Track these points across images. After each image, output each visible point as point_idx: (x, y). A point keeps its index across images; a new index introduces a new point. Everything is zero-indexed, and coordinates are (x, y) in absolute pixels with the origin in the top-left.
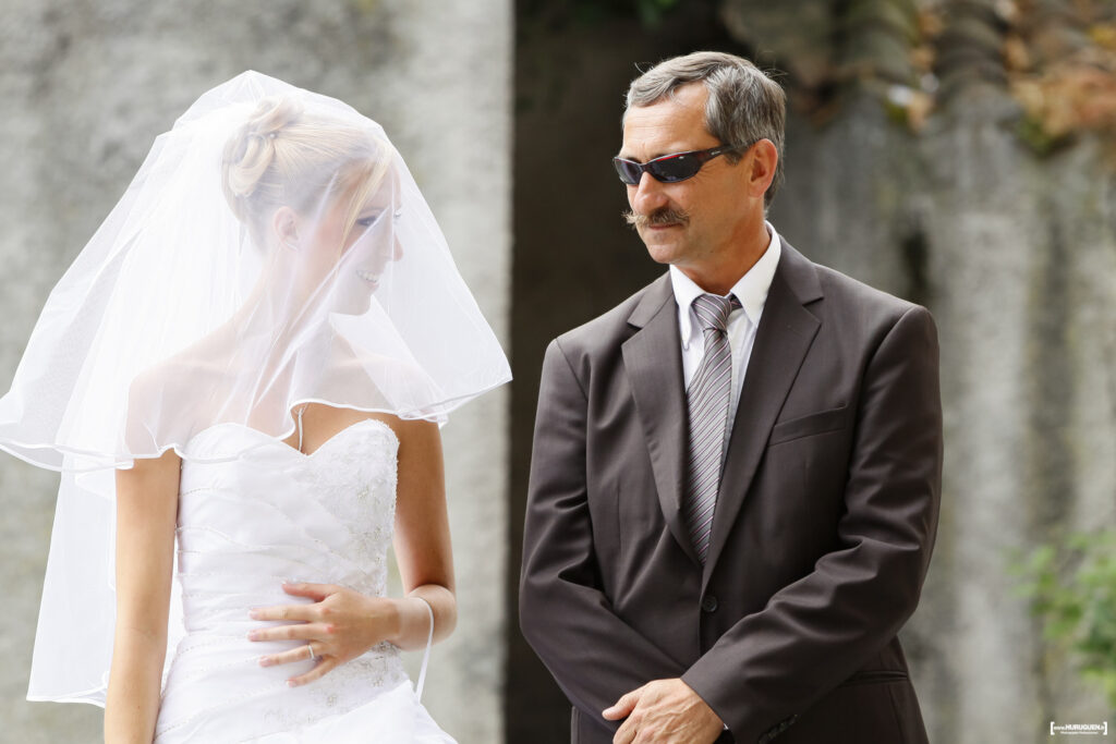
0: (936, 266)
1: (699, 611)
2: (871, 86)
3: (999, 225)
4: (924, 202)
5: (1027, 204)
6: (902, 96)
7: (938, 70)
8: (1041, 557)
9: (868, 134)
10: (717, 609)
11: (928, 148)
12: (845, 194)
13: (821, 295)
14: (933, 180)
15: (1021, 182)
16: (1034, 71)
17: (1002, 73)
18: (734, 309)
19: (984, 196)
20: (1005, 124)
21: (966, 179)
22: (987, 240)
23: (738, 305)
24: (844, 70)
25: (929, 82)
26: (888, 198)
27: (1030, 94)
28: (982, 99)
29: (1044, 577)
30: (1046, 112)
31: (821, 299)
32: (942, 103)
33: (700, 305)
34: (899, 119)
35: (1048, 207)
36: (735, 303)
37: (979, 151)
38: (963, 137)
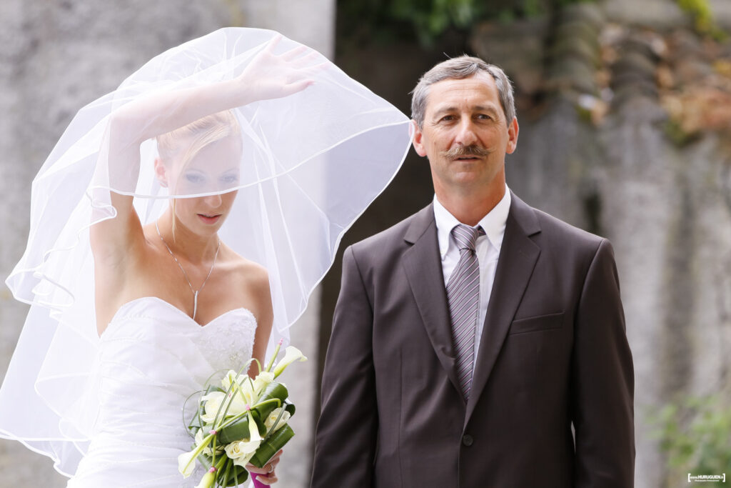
0: (606, 216)
1: (460, 444)
2: (568, 95)
3: (649, 190)
4: (600, 174)
5: (668, 178)
6: (588, 103)
7: (613, 86)
8: (667, 412)
9: (564, 126)
10: (473, 444)
11: (605, 138)
12: (548, 165)
13: (539, 230)
14: (606, 158)
15: (665, 163)
16: (676, 89)
17: (655, 90)
18: (480, 236)
19: (641, 170)
20: (657, 124)
21: (629, 158)
22: (641, 200)
23: (484, 233)
24: (551, 83)
25: (607, 94)
26: (576, 169)
27: (673, 105)
28: (642, 107)
29: (669, 426)
30: (684, 117)
31: (539, 233)
32: (615, 108)
33: (457, 232)
34: (585, 118)
35: (682, 181)
36: (481, 231)
37: (638, 141)
38: (627, 132)
